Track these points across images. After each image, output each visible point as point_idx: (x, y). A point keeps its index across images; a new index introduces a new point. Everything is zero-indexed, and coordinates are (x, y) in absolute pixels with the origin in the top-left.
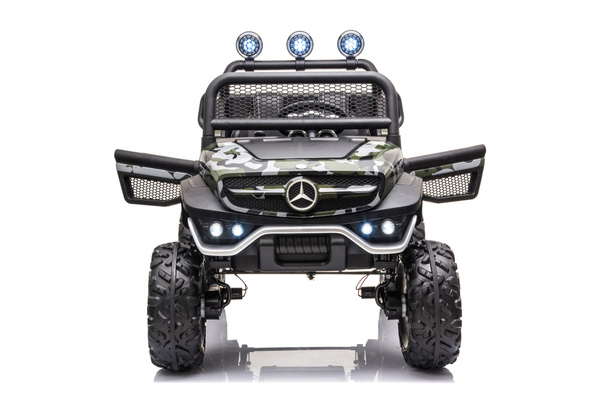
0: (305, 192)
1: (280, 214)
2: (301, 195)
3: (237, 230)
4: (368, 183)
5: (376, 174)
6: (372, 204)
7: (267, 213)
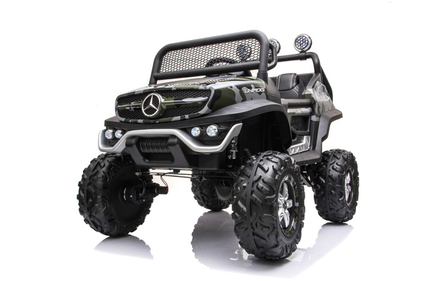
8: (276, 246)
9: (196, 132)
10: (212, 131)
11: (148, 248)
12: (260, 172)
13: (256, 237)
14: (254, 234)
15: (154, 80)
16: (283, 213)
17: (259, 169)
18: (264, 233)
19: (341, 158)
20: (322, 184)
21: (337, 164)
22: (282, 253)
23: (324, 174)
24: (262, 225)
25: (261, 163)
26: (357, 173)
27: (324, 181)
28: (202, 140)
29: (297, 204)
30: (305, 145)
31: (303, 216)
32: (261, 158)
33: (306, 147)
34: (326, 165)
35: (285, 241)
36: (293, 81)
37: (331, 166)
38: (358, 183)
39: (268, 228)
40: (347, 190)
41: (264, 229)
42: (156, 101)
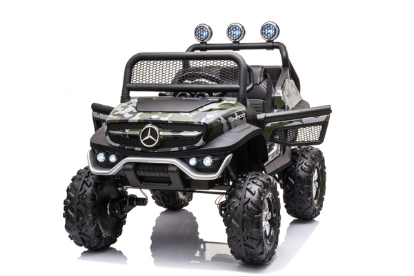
0: (151, 135)
1: (137, 149)
2: (149, 136)
3: (113, 159)
4: (195, 130)
5: (202, 124)
6: (198, 144)
7: (130, 147)
8: (262, 253)
9: (193, 162)
10: (208, 161)
11: (125, 258)
12: (248, 195)
13: (247, 247)
14: (245, 245)
15: (126, 90)
16: (266, 225)
17: (247, 192)
18: (254, 244)
19: (309, 157)
20: (291, 185)
21: (305, 164)
22: (266, 258)
23: (293, 175)
24: (252, 238)
25: (249, 187)
26: (324, 167)
27: (293, 182)
28: (199, 168)
29: (274, 215)
30: (277, 151)
31: (279, 224)
32: (247, 182)
33: (277, 153)
34: (295, 166)
35: (268, 248)
36: (261, 76)
37: (300, 166)
38: (325, 177)
39: (257, 240)
40: (315, 186)
41: (254, 241)
42: (154, 133)
